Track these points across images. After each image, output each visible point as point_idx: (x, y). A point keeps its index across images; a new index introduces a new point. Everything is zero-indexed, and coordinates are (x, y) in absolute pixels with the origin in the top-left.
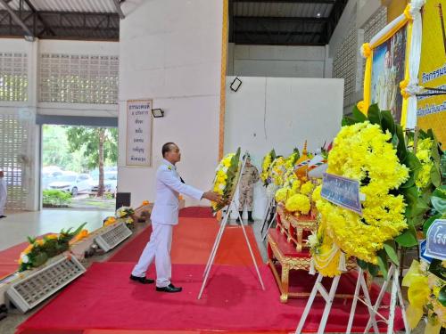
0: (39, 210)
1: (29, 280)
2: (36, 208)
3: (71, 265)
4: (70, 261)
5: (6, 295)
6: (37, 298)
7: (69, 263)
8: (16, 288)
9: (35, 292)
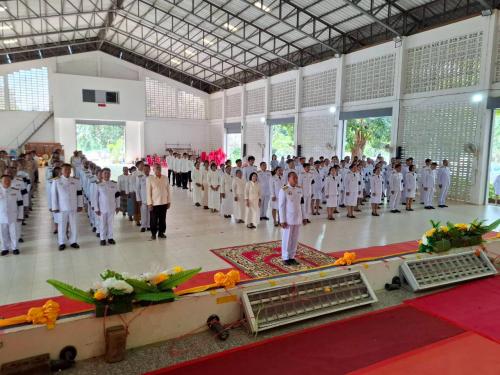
0: (484, 204)
1: (424, 263)
2: (481, 201)
3: (479, 261)
4: (479, 257)
5: (400, 269)
6: (429, 282)
7: (477, 258)
8: (409, 265)
9: (429, 275)
